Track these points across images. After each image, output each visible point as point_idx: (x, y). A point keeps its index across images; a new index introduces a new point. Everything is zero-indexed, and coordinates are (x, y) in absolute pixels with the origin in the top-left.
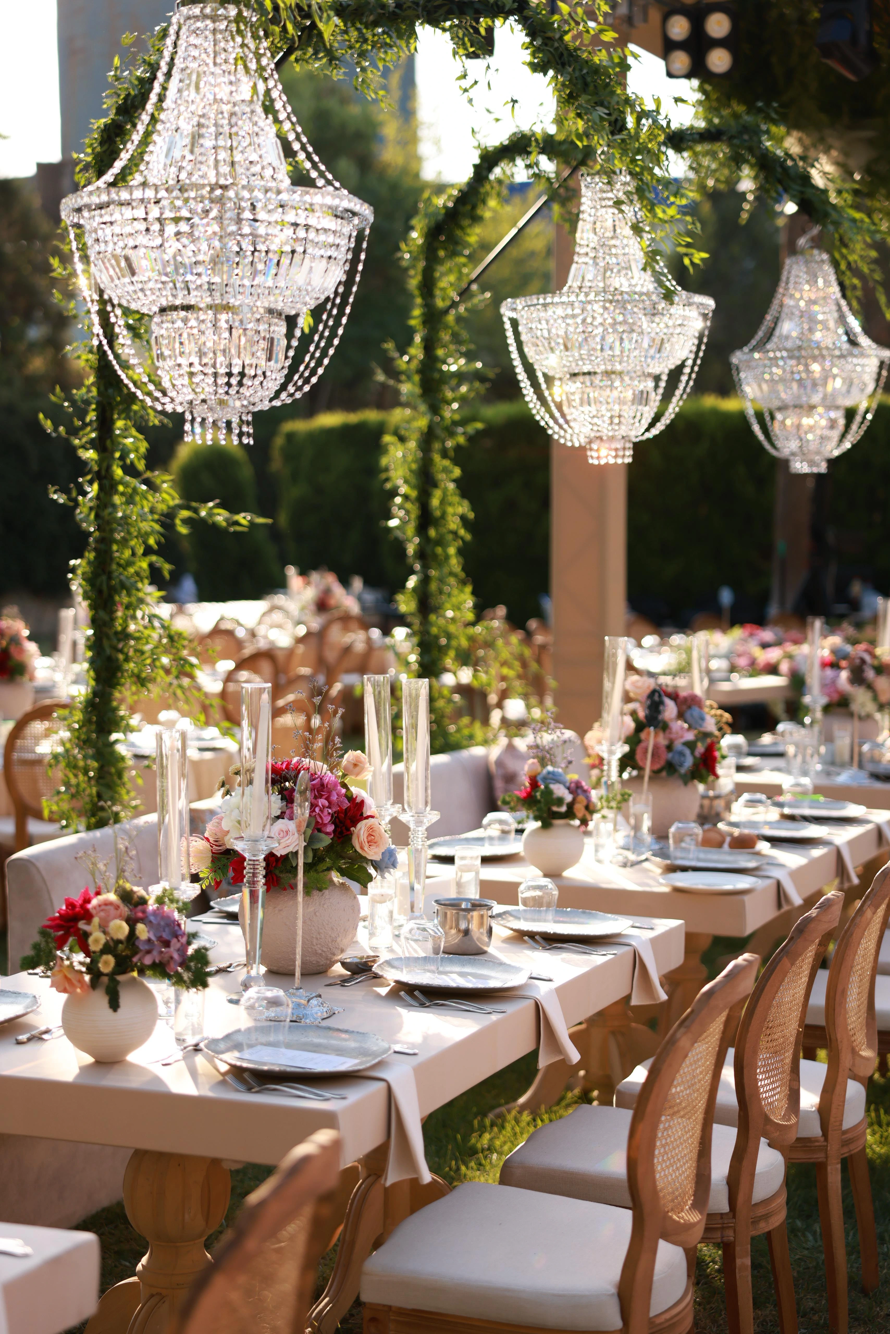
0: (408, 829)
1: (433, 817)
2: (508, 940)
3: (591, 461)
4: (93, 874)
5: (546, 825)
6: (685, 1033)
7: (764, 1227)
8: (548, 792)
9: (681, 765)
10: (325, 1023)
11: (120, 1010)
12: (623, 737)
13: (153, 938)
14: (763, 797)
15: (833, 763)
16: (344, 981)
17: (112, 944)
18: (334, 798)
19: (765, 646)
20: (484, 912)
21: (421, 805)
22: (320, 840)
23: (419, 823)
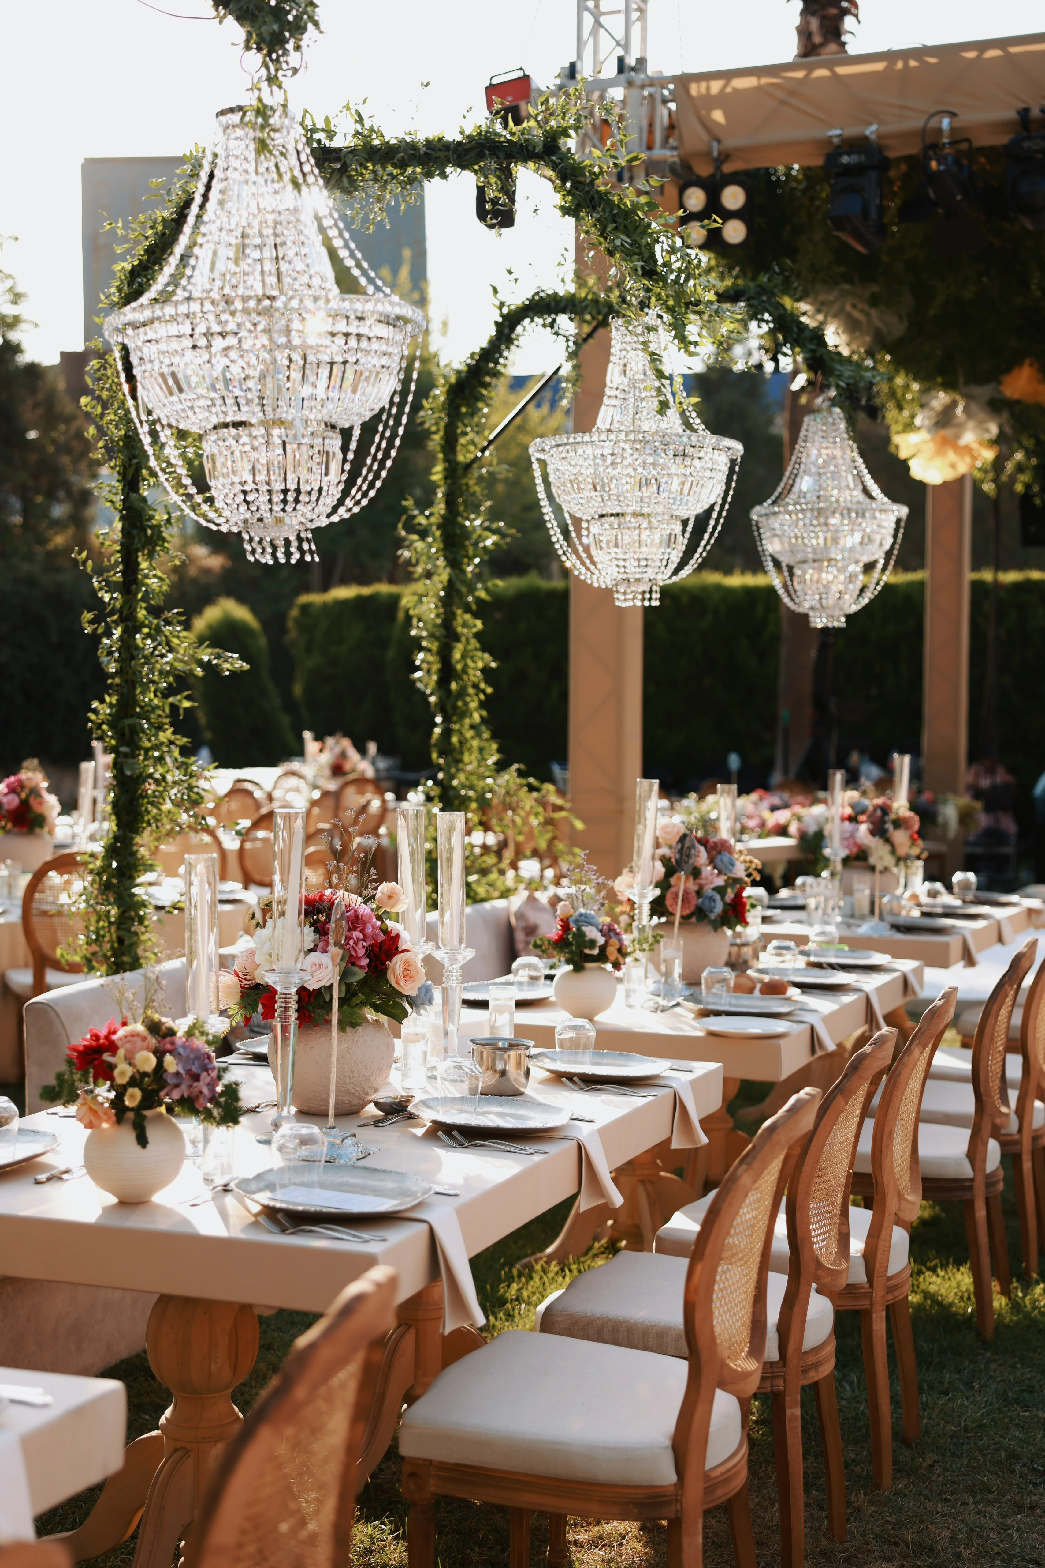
0: (443, 966)
1: (468, 954)
2: (545, 1082)
3: (618, 603)
4: (119, 1003)
5: (578, 968)
6: (746, 1171)
7: (814, 1376)
8: (580, 934)
9: (712, 911)
10: (360, 1163)
11: (148, 1146)
12: (654, 881)
13: (182, 1071)
14: (792, 944)
15: (852, 916)
16: (377, 1122)
17: (137, 1076)
18: (369, 930)
19: (773, 809)
20: (521, 1051)
21: (456, 943)
22: (354, 974)
23: (454, 960)
